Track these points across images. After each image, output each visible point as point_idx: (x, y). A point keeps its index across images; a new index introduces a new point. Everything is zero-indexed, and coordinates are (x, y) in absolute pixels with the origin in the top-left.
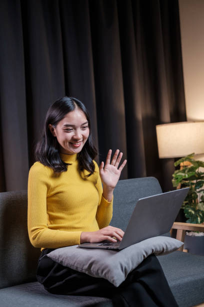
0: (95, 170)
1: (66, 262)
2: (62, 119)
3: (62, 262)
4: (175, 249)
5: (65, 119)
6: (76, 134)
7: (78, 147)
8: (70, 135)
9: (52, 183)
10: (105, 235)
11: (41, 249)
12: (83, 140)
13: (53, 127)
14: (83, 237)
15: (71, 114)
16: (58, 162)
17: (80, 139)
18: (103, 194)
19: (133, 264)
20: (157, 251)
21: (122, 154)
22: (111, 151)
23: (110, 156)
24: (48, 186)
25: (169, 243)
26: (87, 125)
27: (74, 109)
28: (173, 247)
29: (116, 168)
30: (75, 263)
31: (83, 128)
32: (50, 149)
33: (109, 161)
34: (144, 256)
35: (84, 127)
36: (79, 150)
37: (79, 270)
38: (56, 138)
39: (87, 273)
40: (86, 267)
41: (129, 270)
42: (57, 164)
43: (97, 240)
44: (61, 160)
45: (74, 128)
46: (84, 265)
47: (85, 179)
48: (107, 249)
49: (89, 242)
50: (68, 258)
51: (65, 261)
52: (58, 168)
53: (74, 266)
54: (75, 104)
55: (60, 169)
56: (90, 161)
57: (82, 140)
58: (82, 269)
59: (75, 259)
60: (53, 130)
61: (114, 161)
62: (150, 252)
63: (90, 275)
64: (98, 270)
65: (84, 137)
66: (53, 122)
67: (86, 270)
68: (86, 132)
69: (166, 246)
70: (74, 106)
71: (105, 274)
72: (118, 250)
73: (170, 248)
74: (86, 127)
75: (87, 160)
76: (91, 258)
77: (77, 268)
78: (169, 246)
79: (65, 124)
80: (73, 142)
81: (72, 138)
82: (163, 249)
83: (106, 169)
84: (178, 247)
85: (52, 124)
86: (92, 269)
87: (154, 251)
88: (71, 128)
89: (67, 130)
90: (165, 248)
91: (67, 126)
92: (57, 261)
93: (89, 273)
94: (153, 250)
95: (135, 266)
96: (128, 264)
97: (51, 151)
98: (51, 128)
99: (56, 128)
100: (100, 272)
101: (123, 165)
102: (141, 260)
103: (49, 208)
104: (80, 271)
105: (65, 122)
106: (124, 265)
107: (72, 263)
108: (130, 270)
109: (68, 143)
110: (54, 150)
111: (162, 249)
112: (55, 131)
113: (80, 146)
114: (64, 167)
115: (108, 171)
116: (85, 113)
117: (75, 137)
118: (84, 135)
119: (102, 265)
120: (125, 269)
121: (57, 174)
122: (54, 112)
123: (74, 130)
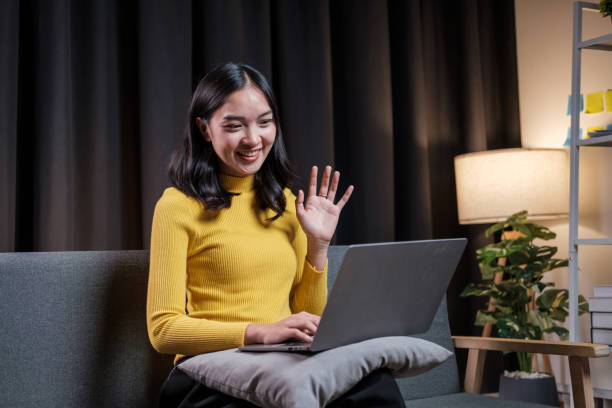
0: (287, 208)
1: (212, 378)
2: (219, 105)
3: (204, 378)
4: (434, 364)
5: (226, 106)
6: (248, 136)
7: (253, 161)
8: (236, 137)
9: (199, 229)
10: (291, 327)
11: (174, 356)
12: (263, 148)
13: (205, 122)
14: (251, 333)
15: (237, 96)
16: (213, 190)
17: (255, 146)
18: (307, 257)
19: (338, 382)
20: (394, 364)
21: (337, 173)
22: (315, 168)
23: (315, 180)
24: (190, 234)
25: (420, 350)
26: (270, 116)
27: (243, 86)
28: (429, 359)
29: (329, 202)
30: (226, 380)
31: (263, 123)
32: (198, 165)
33: (313, 188)
34: (363, 369)
35: (265, 122)
36: (256, 166)
37: (235, 393)
38: (210, 144)
39: (248, 398)
40: (247, 385)
41: (329, 396)
42: (210, 194)
43: (277, 338)
44: (220, 187)
45: (244, 123)
46: (242, 383)
47: (267, 225)
48: (290, 351)
49: (262, 344)
50: (216, 371)
51: (210, 376)
52: (213, 201)
53: (224, 385)
54: (246, 76)
55: (215, 203)
56: (277, 190)
57: (260, 146)
58: (240, 391)
59: (229, 372)
60: (205, 129)
61: (324, 190)
62: (377, 363)
63: (254, 403)
64: (267, 392)
65: (264, 142)
66: (204, 111)
67: (247, 392)
68: (270, 132)
69: (414, 355)
70: (244, 79)
71: (281, 398)
72: (309, 353)
73: (421, 362)
74: (269, 120)
75: (270, 188)
76: (257, 368)
77: (230, 389)
78: (419, 356)
79: (226, 114)
80: (242, 151)
81: (241, 142)
82: (407, 360)
83: (308, 206)
84: (440, 360)
85: (202, 117)
86: (257, 389)
87: (386, 361)
88: (237, 122)
89: (229, 127)
90: (411, 358)
91: (229, 118)
92: (196, 377)
93: (251, 398)
94: (383, 359)
95: (343, 387)
96: (327, 381)
97: (199, 169)
98: (200, 125)
99: (209, 123)
100: (270, 394)
101: (347, 197)
102: (357, 376)
103: (192, 279)
104: (235, 395)
105: (225, 112)
106: (319, 382)
107: (221, 378)
108: (332, 394)
109: (232, 154)
110: (206, 167)
111: (404, 361)
112: (208, 130)
113: (258, 160)
114: (224, 199)
115: (314, 208)
116: (266, 94)
117: (246, 141)
118: (264, 136)
119: (277, 379)
120: (321, 391)
121: (210, 213)
122: (205, 92)
123: (243, 127)
